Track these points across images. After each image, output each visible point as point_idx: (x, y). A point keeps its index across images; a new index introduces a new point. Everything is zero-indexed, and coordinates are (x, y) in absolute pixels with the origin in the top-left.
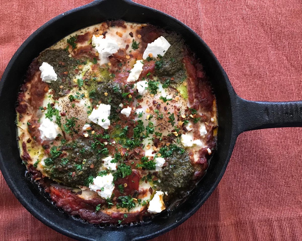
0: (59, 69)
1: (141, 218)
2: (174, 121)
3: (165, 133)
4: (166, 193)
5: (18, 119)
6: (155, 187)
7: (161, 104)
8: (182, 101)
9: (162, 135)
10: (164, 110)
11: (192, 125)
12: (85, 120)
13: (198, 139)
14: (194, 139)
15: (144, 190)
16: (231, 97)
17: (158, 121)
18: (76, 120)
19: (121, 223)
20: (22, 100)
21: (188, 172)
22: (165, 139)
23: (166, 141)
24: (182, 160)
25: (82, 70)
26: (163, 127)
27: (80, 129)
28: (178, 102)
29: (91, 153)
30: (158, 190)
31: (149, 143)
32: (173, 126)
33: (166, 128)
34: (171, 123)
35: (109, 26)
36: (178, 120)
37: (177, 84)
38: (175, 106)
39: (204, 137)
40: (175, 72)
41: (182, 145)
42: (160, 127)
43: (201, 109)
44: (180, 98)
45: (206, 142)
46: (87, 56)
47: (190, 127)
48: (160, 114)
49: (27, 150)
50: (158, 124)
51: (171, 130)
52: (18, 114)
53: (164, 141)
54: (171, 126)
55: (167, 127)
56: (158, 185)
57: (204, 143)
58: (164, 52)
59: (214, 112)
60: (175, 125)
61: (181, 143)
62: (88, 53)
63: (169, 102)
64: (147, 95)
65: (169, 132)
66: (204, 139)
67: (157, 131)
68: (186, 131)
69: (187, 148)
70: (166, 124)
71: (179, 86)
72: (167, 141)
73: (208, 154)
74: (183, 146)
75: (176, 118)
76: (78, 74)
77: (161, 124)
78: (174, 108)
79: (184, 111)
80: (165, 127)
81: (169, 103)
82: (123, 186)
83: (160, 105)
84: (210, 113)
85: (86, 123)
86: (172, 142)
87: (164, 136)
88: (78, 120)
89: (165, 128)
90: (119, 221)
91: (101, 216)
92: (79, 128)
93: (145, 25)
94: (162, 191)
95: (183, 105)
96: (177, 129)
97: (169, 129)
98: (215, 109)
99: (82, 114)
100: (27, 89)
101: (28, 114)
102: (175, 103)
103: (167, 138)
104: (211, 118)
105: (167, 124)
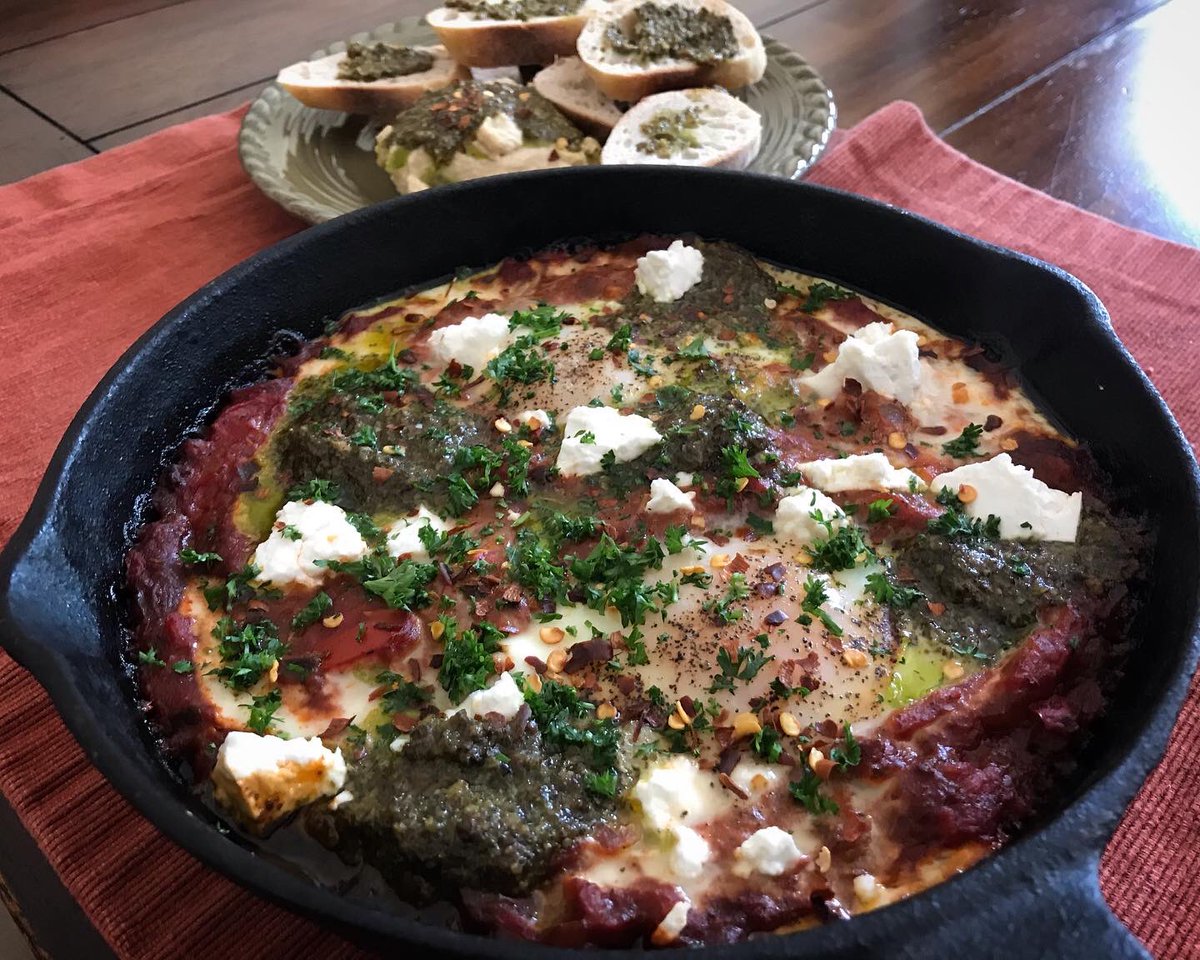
0: (702, 300)
1: (183, 737)
2: (737, 682)
3: (655, 676)
4: (345, 797)
5: (476, 277)
6: (360, 742)
7: (786, 596)
8: (865, 690)
9: (640, 669)
10: (765, 616)
11: (771, 786)
12: (560, 405)
13: (714, 845)
14: (701, 828)
15: (328, 697)
16: (1059, 825)
17: (696, 615)
18: (548, 380)
19: (146, 663)
20: (545, 263)
21: (500, 841)
22: (628, 686)
23: (622, 697)
24: (553, 798)
25: (741, 346)
26: (681, 650)
27: (522, 406)
28: (846, 673)
29: (439, 457)
30: (350, 759)
31: (571, 631)
32: (713, 691)
33: (685, 664)
34: (719, 671)
35: (960, 357)
36: (756, 705)
37: (927, 634)
38: (812, 659)
39: (742, 870)
40: (975, 604)
41: (637, 774)
42: (675, 634)
43: (885, 798)
44: (870, 672)
45: (718, 893)
46: (803, 340)
47: (757, 782)
48: (736, 609)
49: (380, 322)
50: (684, 622)
51: (685, 690)
52: (493, 271)
53: (616, 691)
54: (705, 680)
55: (691, 662)
56: (376, 747)
57: (705, 886)
58: (1026, 525)
59: (915, 876)
60: (722, 698)
61: (647, 766)
62: (816, 337)
63: (816, 627)
64: (788, 547)
65: (670, 693)
66: (731, 878)
67: (649, 636)
68: (720, 768)
69: (629, 808)
70: (702, 655)
71: (927, 652)
72: (621, 703)
73: (655, 926)
74: (633, 784)
75: (760, 687)
76: (721, 342)
77: (689, 635)
78: (803, 655)
79: (822, 720)
80: (688, 657)
81: (811, 627)
82: (329, 612)
83: (777, 592)
84: (894, 853)
85: (554, 414)
86: (623, 722)
87: (638, 678)
88: (552, 386)
89: (680, 658)
90: (152, 654)
91: (167, 580)
92: (521, 401)
93: (1070, 442)
94: (350, 777)
95: (846, 703)
96: (709, 718)
97: (686, 679)
98: (932, 873)
99: (580, 385)
100: (585, 262)
101: (506, 290)
102: (830, 657)
103: (634, 694)
104: (871, 873)
105: (704, 658)
